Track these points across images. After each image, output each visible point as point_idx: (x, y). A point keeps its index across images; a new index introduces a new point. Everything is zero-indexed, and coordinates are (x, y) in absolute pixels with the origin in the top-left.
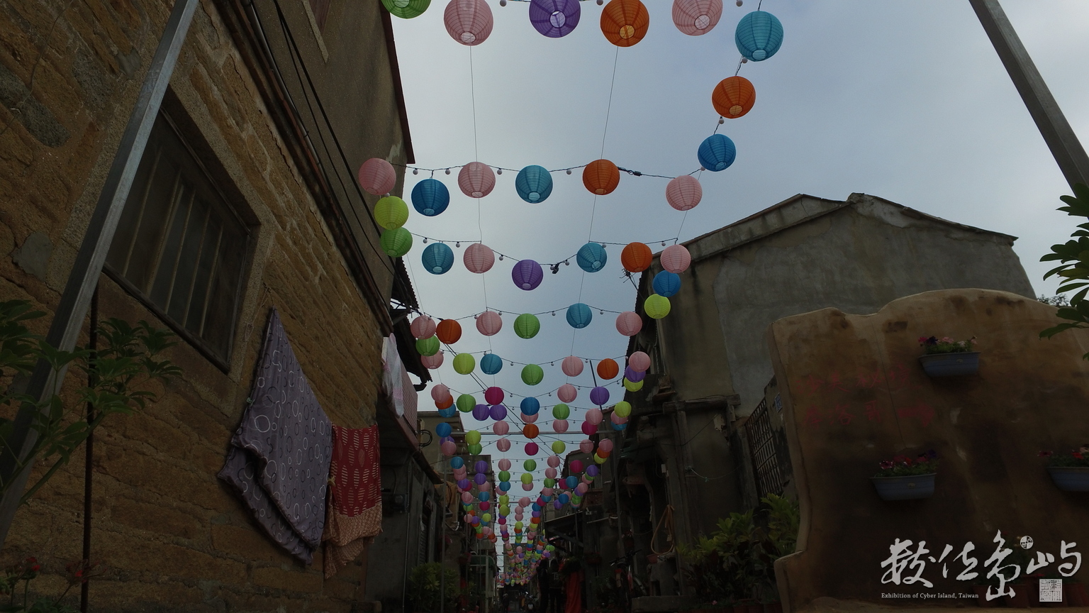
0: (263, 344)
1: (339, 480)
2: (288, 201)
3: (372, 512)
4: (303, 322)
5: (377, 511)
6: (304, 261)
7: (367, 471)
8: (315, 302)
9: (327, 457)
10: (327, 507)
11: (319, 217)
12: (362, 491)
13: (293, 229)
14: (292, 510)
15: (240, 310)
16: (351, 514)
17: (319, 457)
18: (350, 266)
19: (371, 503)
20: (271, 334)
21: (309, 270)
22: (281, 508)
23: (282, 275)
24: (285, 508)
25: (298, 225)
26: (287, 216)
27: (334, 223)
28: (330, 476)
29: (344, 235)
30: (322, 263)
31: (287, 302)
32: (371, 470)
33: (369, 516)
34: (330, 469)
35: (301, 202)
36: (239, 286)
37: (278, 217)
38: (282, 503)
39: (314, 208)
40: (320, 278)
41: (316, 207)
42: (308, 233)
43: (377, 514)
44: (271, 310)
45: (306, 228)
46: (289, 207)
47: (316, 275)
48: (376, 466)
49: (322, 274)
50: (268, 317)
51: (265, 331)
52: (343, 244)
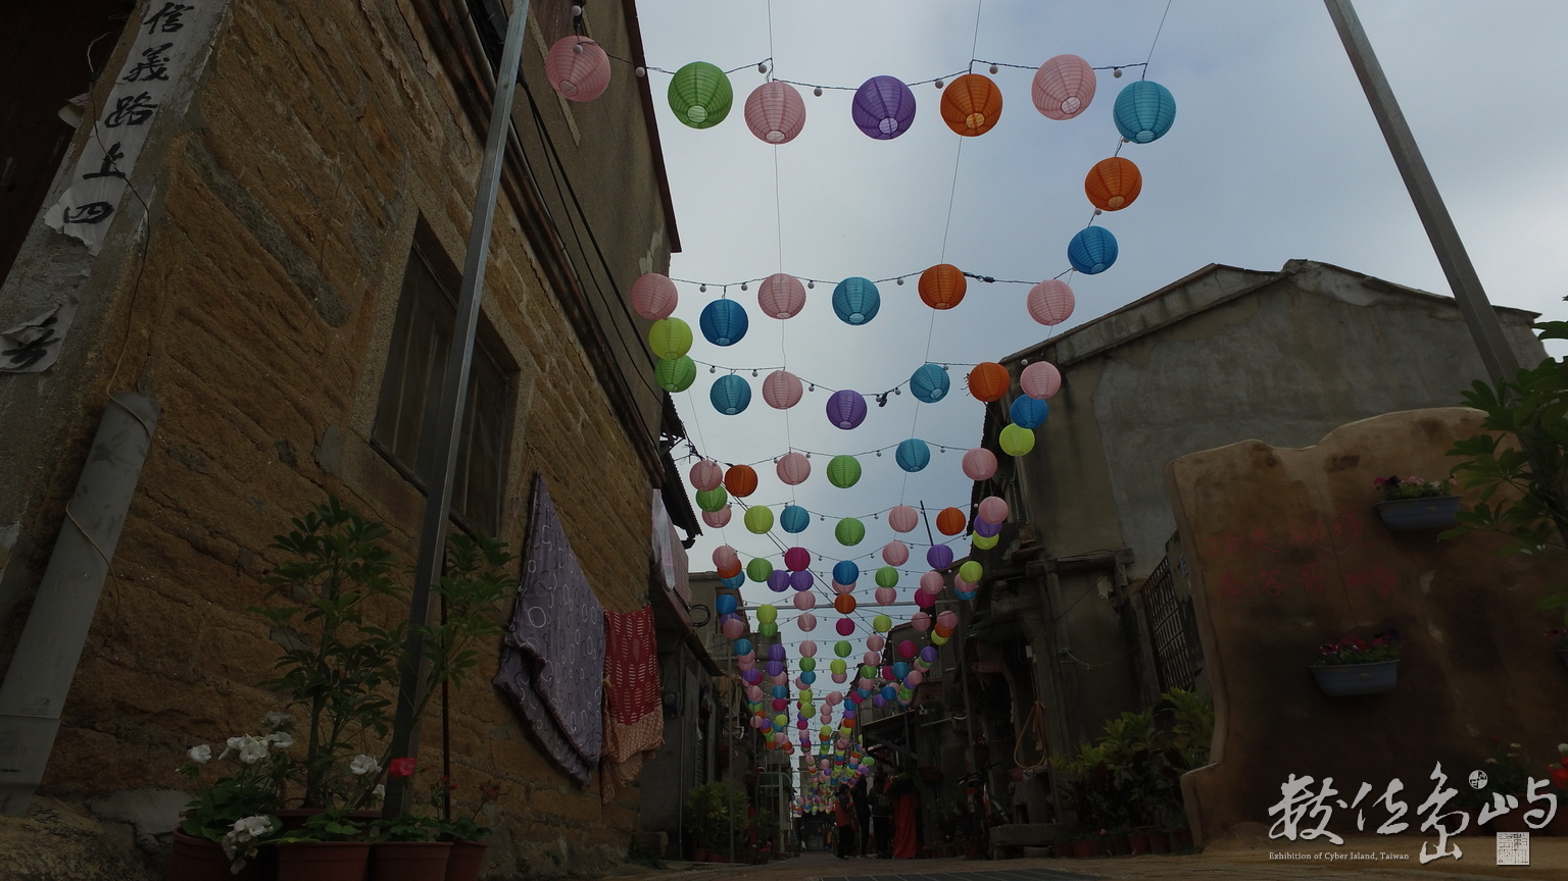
0: (529, 518)
1: (613, 680)
2: (546, 335)
3: (651, 719)
4: (567, 484)
5: (657, 717)
6: (564, 407)
7: (643, 667)
8: (578, 457)
9: (601, 652)
10: (603, 714)
11: (579, 347)
12: (639, 692)
13: (552, 368)
14: (570, 719)
15: (505, 479)
16: (628, 722)
17: (592, 653)
18: (613, 403)
19: (650, 707)
20: (538, 505)
21: (570, 415)
22: (558, 718)
23: (543, 429)
24: (562, 718)
25: (558, 362)
26: (546, 354)
27: (595, 352)
28: (605, 676)
29: (608, 366)
30: (584, 406)
31: (550, 462)
32: (647, 665)
33: (648, 724)
34: (605, 667)
35: (558, 332)
36: (501, 449)
37: (537, 357)
38: (559, 710)
39: (572, 337)
40: (583, 425)
41: (574, 335)
42: (568, 371)
43: (657, 721)
44: (535, 476)
45: (565, 364)
46: (547, 342)
47: (578, 422)
48: (652, 659)
49: (585, 420)
50: (533, 484)
51: (530, 502)
52: (606, 377)
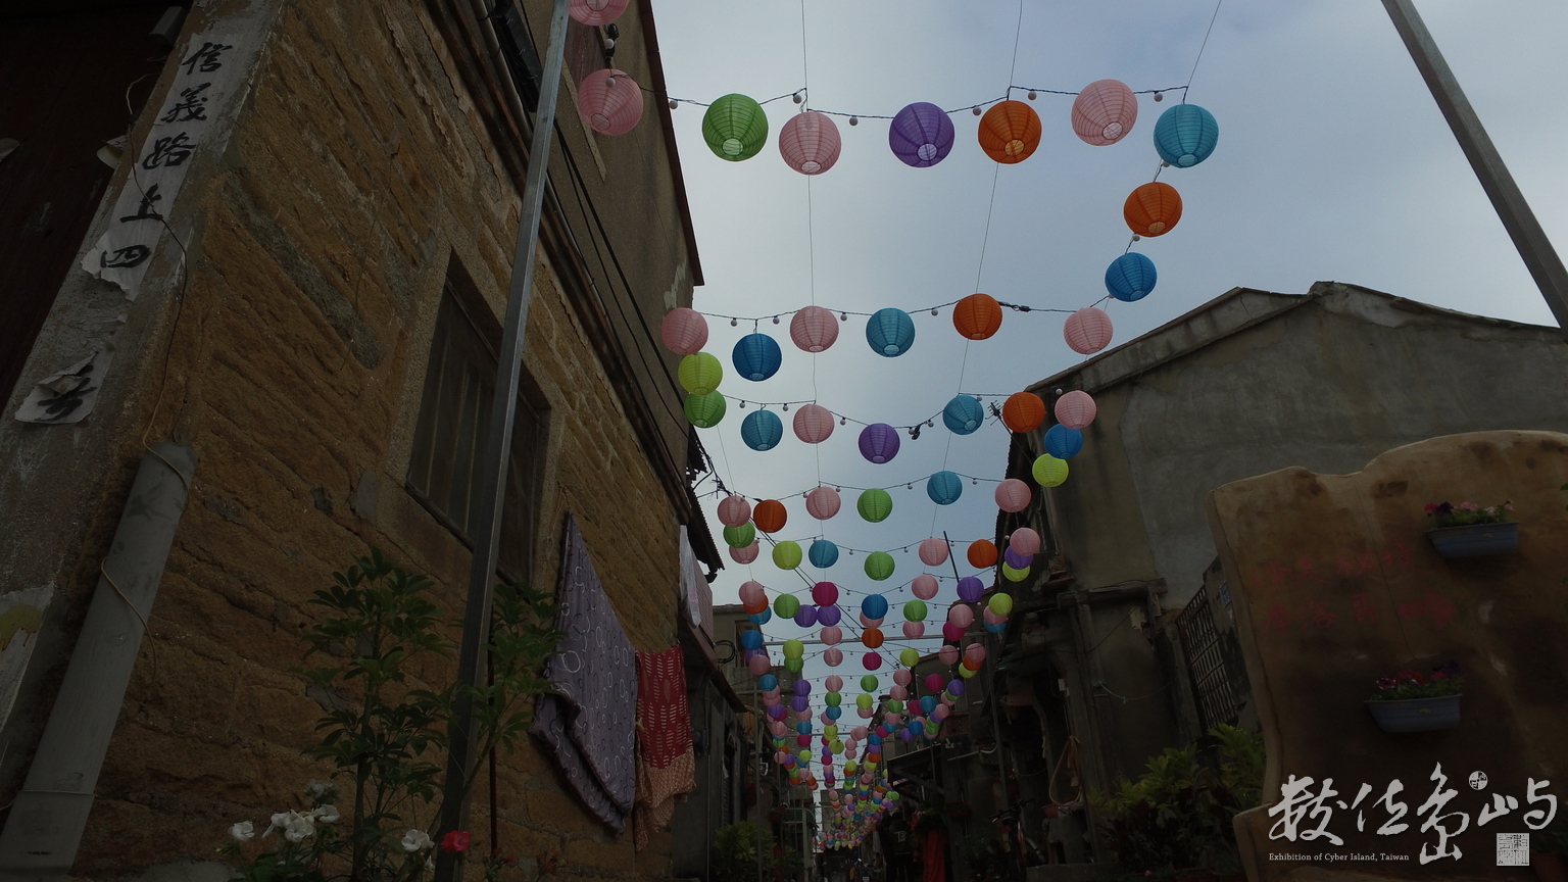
0: (562, 559)
1: (646, 723)
2: (576, 372)
3: (683, 761)
4: (597, 524)
5: (687, 761)
6: (594, 444)
7: (673, 708)
8: (608, 495)
9: (632, 694)
10: (636, 758)
11: (607, 383)
12: (670, 734)
13: (582, 406)
14: (603, 766)
15: (537, 520)
16: (661, 766)
17: (625, 695)
18: (641, 439)
19: (681, 749)
20: (571, 546)
21: (599, 452)
22: (592, 765)
23: (574, 467)
24: (596, 765)
25: (587, 399)
26: (575, 391)
27: (624, 388)
28: (637, 719)
29: (635, 401)
30: (613, 443)
31: (581, 501)
32: (678, 705)
33: (679, 767)
34: (637, 709)
35: (588, 369)
36: (533, 490)
37: (567, 394)
38: (594, 758)
39: (601, 373)
40: (612, 462)
41: (603, 371)
42: (597, 408)
43: (688, 763)
44: (567, 516)
45: (594, 401)
46: (577, 378)
47: (607, 460)
48: (682, 699)
49: (614, 457)
50: (564, 524)
51: (562, 543)
52: (634, 413)
